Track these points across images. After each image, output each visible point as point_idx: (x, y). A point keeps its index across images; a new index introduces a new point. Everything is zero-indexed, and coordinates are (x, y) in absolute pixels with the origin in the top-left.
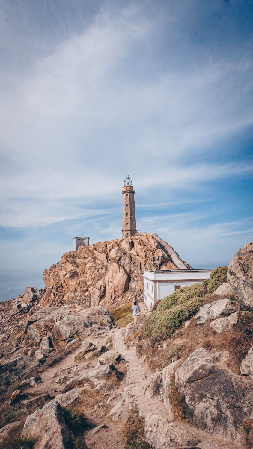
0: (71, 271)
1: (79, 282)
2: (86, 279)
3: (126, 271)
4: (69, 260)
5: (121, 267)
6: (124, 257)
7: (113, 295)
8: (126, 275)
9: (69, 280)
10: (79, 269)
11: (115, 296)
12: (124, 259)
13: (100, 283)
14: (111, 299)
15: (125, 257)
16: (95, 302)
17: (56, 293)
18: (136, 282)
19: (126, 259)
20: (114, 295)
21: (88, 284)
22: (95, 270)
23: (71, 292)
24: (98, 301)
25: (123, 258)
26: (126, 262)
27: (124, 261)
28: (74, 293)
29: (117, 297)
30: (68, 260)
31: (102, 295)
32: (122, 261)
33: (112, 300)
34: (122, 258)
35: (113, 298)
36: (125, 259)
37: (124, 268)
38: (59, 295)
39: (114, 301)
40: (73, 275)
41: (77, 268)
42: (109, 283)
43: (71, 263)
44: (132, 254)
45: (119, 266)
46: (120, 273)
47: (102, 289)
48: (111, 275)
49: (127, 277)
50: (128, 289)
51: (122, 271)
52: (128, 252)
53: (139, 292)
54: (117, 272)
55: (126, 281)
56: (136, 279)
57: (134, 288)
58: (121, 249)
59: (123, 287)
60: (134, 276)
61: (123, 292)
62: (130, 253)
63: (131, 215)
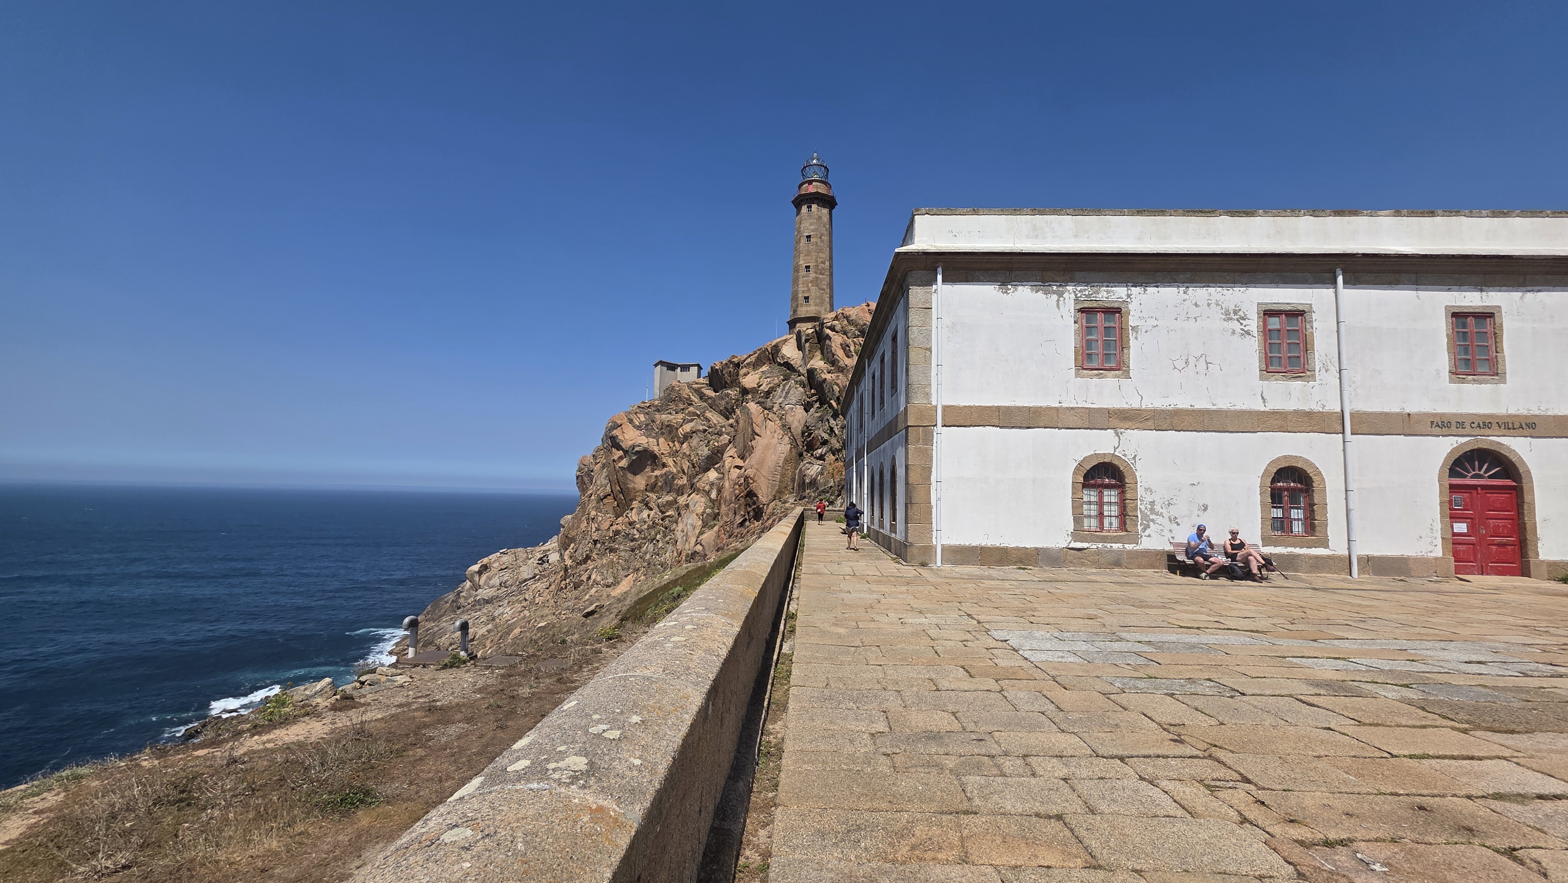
0: (633, 449)
1: (653, 480)
2: (675, 470)
3: (786, 428)
4: (635, 421)
5: (771, 416)
6: (784, 386)
7: (739, 507)
8: (786, 438)
9: (630, 476)
10: (658, 442)
11: (747, 513)
12: (784, 392)
13: (712, 475)
14: (731, 523)
15: (787, 388)
16: (687, 535)
17: (593, 513)
18: (821, 462)
19: (792, 392)
20: (743, 507)
21: (677, 484)
22: (701, 444)
23: (632, 509)
24: (697, 532)
25: (784, 389)
26: (791, 402)
27: (785, 397)
28: (639, 514)
29: (752, 514)
30: (631, 421)
31: (708, 514)
32: (778, 398)
33: (735, 526)
34: (779, 390)
35: (739, 520)
36: (787, 393)
37: (781, 417)
38: (600, 519)
39: (742, 530)
40: (639, 459)
41: (651, 440)
42: (732, 470)
43: (638, 428)
44: (811, 373)
45: (766, 412)
46: (768, 432)
47: (713, 495)
48: (741, 445)
49: (791, 448)
50: (793, 489)
51: (773, 425)
52: (800, 368)
53: (828, 492)
54: (757, 430)
55: (786, 460)
56: (820, 451)
57: (811, 481)
58: (780, 364)
59: (774, 479)
60: (816, 445)
61: (775, 496)
62: (808, 370)
63: (819, 272)
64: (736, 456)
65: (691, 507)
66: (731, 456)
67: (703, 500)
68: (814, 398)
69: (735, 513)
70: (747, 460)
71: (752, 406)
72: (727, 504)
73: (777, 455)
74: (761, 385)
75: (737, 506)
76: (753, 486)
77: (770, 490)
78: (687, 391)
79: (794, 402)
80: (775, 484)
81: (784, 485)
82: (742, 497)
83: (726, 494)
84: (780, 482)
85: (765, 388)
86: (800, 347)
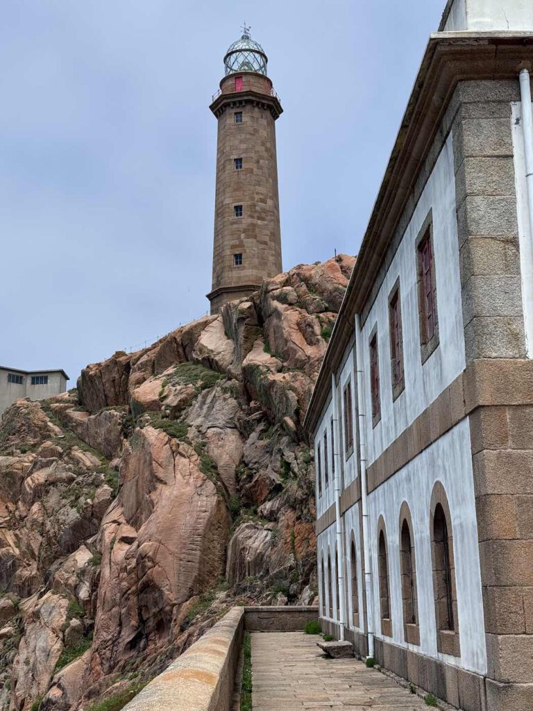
2: (17, 551)
3: (209, 467)
5: (183, 447)
6: (205, 397)
7: (128, 613)
8: (210, 486)
11: (142, 622)
12: (205, 407)
13: (82, 557)
14: (115, 642)
15: (209, 400)
18: (270, 525)
19: (217, 406)
20: (134, 613)
21: (20, 577)
22: (64, 501)
25: (204, 403)
26: (217, 423)
29: (151, 623)
31: (74, 629)
32: (195, 418)
33: (121, 648)
34: (197, 403)
36: (211, 408)
37: (201, 449)
39: (134, 653)
42: (117, 546)
44: (250, 372)
45: (175, 441)
46: (179, 476)
47: (84, 593)
48: (132, 500)
49: (219, 502)
50: (224, 574)
51: (187, 465)
52: (230, 367)
53: (286, 577)
54: (161, 473)
55: (210, 525)
56: (268, 505)
57: (256, 559)
58: (197, 362)
59: (190, 558)
60: (261, 494)
61: (191, 589)
62: (244, 369)
63: (256, 215)
64: (122, 520)
65: (45, 617)
66: (114, 522)
67: (65, 602)
68: (256, 415)
69: (120, 625)
70: (143, 528)
71: (152, 434)
72: (106, 608)
73: (195, 515)
74: (166, 397)
75: (123, 611)
76: (154, 572)
77: (182, 578)
78: (41, 414)
79: (221, 422)
80: (192, 567)
81: (207, 568)
82: (133, 593)
83: (105, 590)
84: (200, 563)
85: (172, 400)
86: (229, 333)
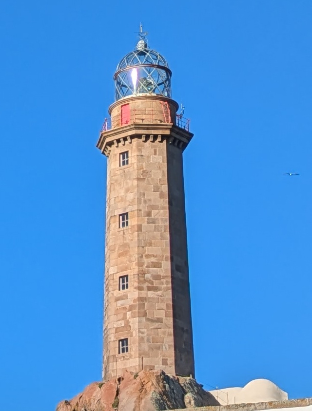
63: (145, 286)
